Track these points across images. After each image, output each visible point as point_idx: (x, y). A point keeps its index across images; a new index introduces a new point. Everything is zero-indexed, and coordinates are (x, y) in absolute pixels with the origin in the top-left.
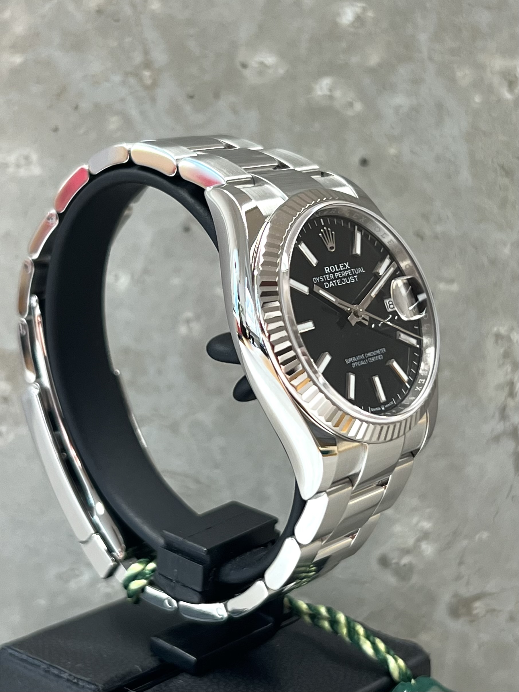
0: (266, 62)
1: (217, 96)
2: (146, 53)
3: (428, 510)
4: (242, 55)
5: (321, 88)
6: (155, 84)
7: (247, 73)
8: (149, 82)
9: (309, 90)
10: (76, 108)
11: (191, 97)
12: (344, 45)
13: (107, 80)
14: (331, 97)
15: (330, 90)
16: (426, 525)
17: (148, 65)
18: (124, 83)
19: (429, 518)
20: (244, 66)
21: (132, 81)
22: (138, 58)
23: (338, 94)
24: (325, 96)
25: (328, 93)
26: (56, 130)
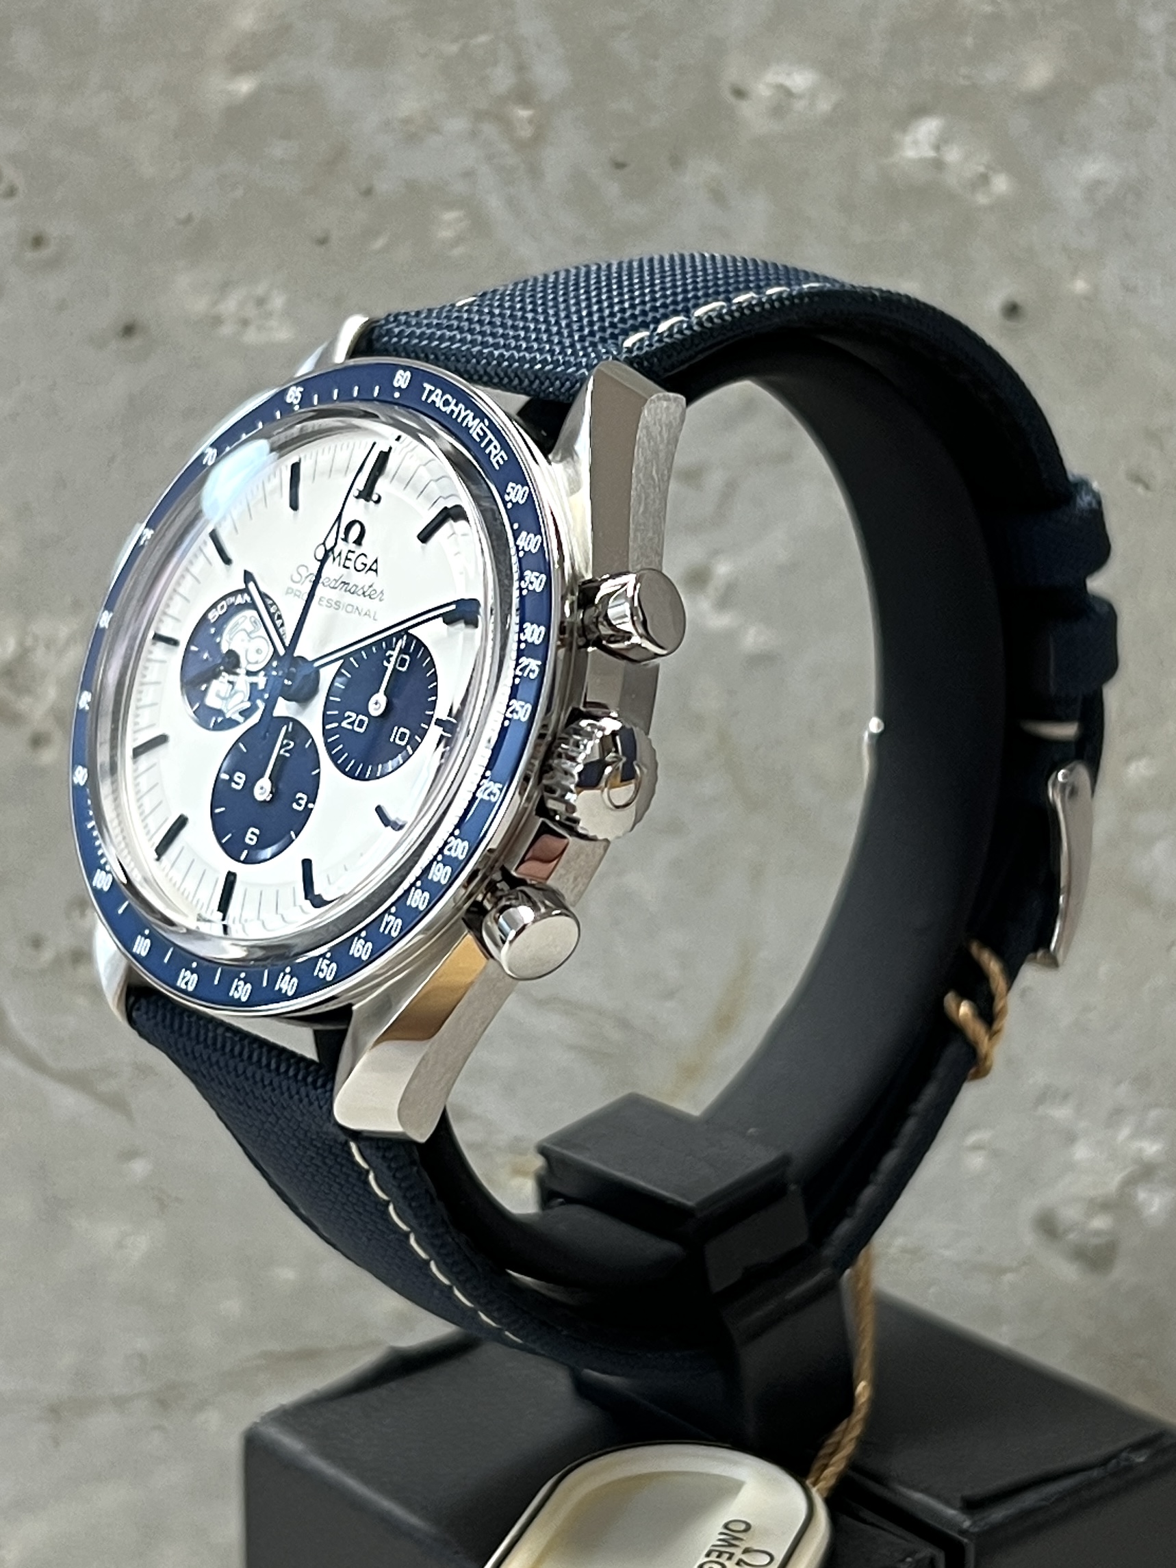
0: (788, 83)
1: (676, 162)
2: (521, 68)
3: (1154, 1114)
4: (733, 71)
5: (916, 143)
6: (539, 137)
7: (746, 109)
8: (526, 132)
9: (887, 146)
10: (368, 192)
11: (620, 166)
12: (969, 41)
13: (436, 130)
14: (938, 164)
15: (937, 148)
16: (1151, 1149)
17: (524, 95)
18: (473, 134)
19: (1155, 1132)
20: (740, 93)
21: (489, 130)
22: (502, 79)
23: (953, 155)
24: (922, 161)
25: (931, 154)
26: (323, 241)
